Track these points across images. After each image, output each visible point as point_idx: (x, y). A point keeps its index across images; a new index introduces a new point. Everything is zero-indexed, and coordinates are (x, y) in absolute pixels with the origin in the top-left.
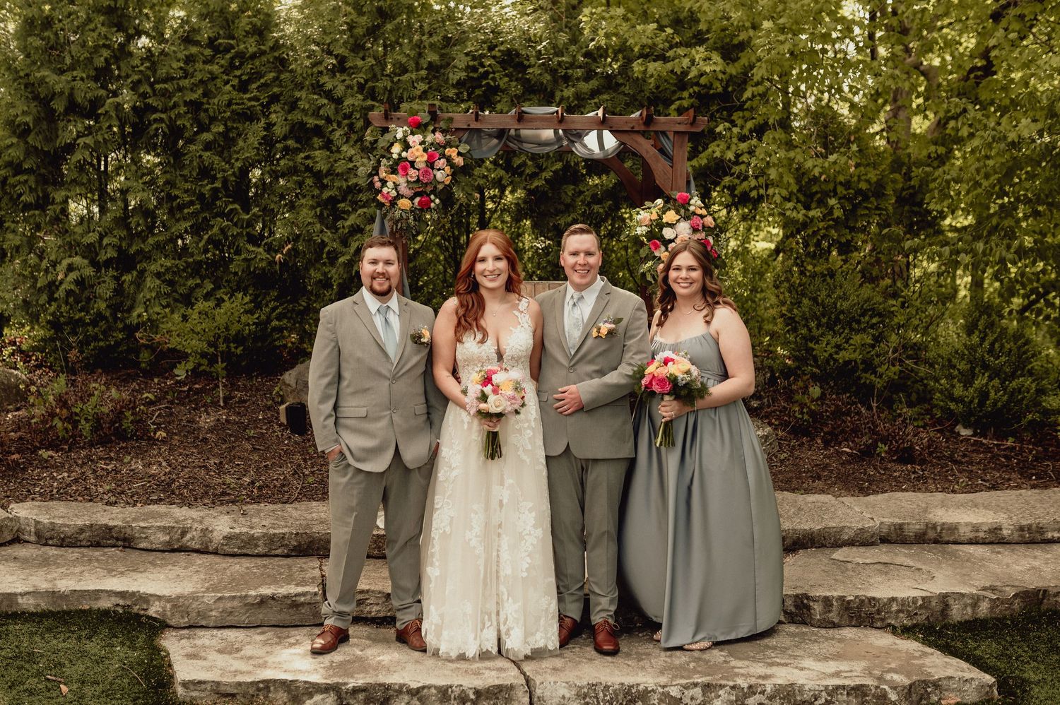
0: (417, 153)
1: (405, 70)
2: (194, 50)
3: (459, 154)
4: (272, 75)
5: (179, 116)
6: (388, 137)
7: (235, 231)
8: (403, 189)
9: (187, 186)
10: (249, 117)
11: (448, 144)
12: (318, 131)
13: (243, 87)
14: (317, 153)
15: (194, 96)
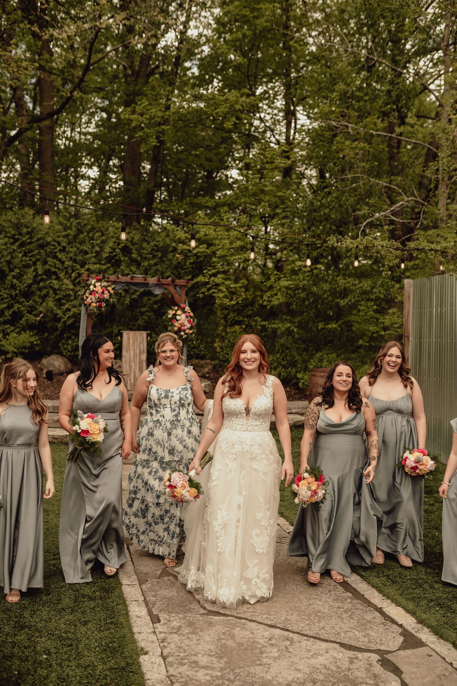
0: (99, 289)
1: (86, 253)
2: (7, 239)
3: (113, 289)
4: (37, 251)
5: (3, 266)
6: (89, 282)
7: (23, 309)
8: (94, 300)
9: (6, 291)
10: (28, 266)
11: (109, 286)
12: (55, 273)
13: (25, 254)
14: (54, 281)
15: (9, 258)
